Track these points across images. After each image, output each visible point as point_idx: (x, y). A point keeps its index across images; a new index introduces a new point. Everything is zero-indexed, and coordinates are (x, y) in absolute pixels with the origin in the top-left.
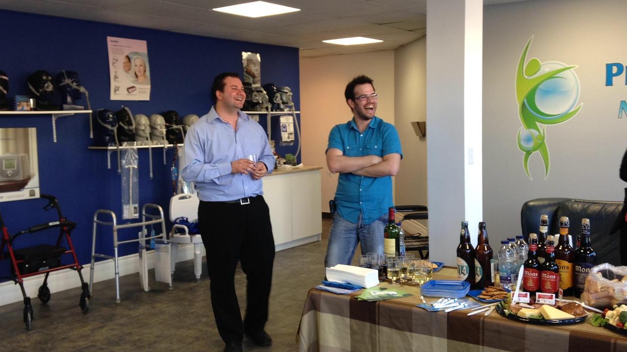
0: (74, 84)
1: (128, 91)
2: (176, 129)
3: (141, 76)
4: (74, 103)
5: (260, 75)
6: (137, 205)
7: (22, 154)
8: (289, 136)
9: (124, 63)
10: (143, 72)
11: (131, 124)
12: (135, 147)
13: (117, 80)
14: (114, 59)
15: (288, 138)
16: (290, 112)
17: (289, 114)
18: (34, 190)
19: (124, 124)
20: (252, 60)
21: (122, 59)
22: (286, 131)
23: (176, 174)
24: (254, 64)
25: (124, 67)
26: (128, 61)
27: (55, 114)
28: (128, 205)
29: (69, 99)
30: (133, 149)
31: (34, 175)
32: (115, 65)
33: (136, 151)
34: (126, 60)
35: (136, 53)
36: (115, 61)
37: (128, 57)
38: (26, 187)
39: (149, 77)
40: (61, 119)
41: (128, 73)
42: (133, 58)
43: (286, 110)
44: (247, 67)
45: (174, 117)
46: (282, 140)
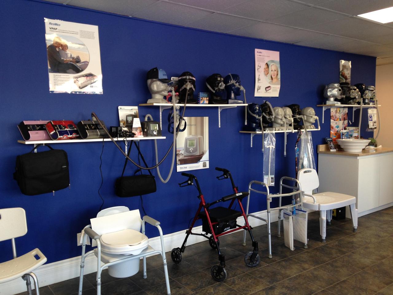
0: (237, 84)
1: (266, 90)
2: (299, 118)
3: (275, 78)
4: (235, 99)
5: (350, 77)
6: (273, 176)
7: (199, 136)
8: (373, 124)
9: (264, 69)
10: (276, 75)
11: (272, 115)
12: (274, 132)
13: (259, 81)
14: (258, 66)
15: (373, 126)
16: (374, 106)
17: (374, 107)
18: (206, 163)
19: (266, 114)
20: (346, 66)
21: (264, 66)
22: (372, 120)
23: (298, 153)
24: (347, 69)
25: (264, 72)
26: (267, 67)
27: (221, 107)
28: (267, 176)
29: (233, 96)
30: (272, 134)
31: (206, 151)
32: (259, 70)
33: (275, 134)
34: (266, 66)
35: (273, 61)
36: (259, 67)
37: (267, 64)
38: (201, 160)
39: (280, 79)
40: (224, 110)
41: (267, 76)
42: (271, 64)
43: (371, 104)
44: (342, 71)
45: (297, 109)
46: (368, 127)
